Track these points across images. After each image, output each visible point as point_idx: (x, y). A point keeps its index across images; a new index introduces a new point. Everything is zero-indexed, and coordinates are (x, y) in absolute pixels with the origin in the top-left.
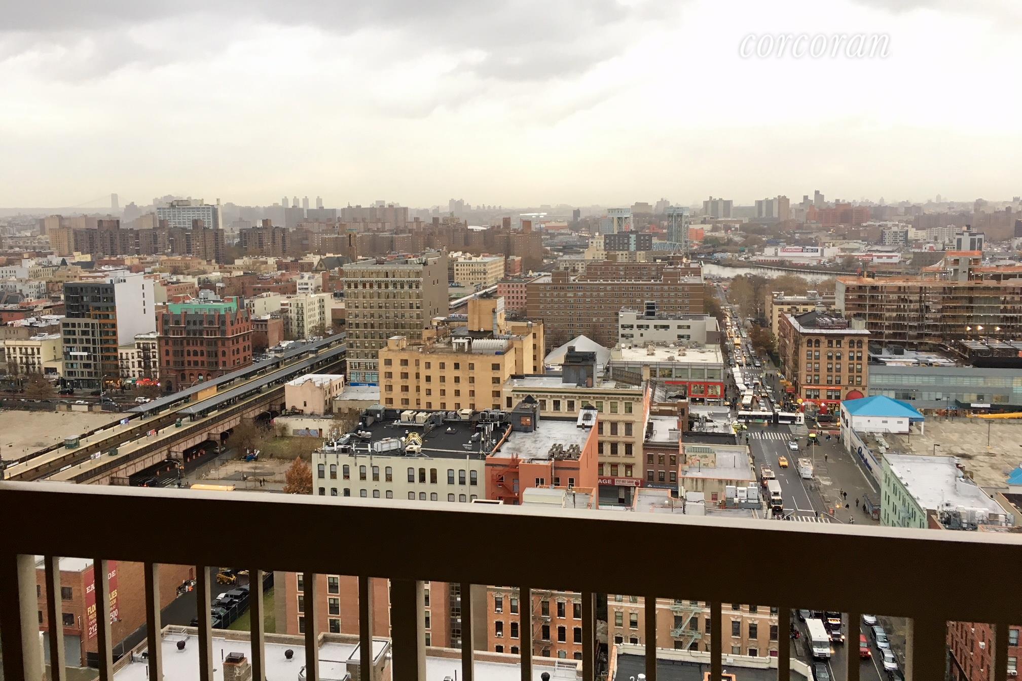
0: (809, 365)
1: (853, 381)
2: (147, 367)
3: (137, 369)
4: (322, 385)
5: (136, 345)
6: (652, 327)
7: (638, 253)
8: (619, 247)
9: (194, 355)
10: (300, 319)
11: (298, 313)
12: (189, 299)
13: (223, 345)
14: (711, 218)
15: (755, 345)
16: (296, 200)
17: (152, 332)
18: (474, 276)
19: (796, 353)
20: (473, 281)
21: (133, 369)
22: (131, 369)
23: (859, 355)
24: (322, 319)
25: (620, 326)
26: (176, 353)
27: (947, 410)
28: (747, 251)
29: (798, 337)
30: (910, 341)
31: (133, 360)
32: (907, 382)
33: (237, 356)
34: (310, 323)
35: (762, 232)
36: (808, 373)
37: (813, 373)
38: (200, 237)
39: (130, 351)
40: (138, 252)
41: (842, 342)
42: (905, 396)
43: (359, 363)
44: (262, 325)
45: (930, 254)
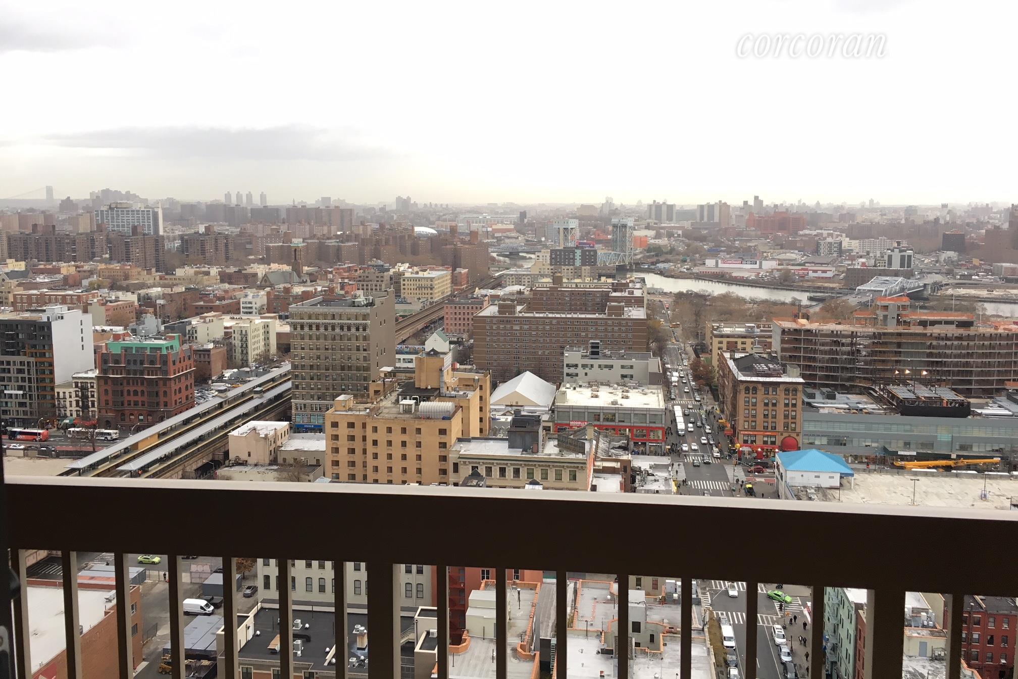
0: (747, 411)
1: (788, 427)
2: (85, 407)
3: (74, 408)
4: (266, 435)
5: (74, 384)
6: (596, 366)
7: (583, 268)
8: (565, 262)
9: (134, 395)
10: (244, 346)
11: (242, 340)
12: (130, 336)
13: (165, 384)
14: (655, 224)
15: (696, 378)
16: (239, 196)
17: (91, 370)
18: (420, 292)
19: (735, 397)
20: (420, 296)
21: (71, 409)
22: (69, 409)
23: (794, 402)
24: (267, 345)
25: (565, 365)
26: (115, 393)
27: (876, 456)
28: (688, 261)
29: (737, 383)
30: (841, 383)
31: (70, 400)
32: (839, 429)
33: (179, 396)
34: (254, 350)
35: (703, 239)
36: (745, 419)
37: (751, 419)
38: (140, 244)
39: (67, 391)
40: (74, 259)
41: (778, 389)
42: (837, 442)
43: (305, 405)
44: (204, 355)
45: (862, 270)
